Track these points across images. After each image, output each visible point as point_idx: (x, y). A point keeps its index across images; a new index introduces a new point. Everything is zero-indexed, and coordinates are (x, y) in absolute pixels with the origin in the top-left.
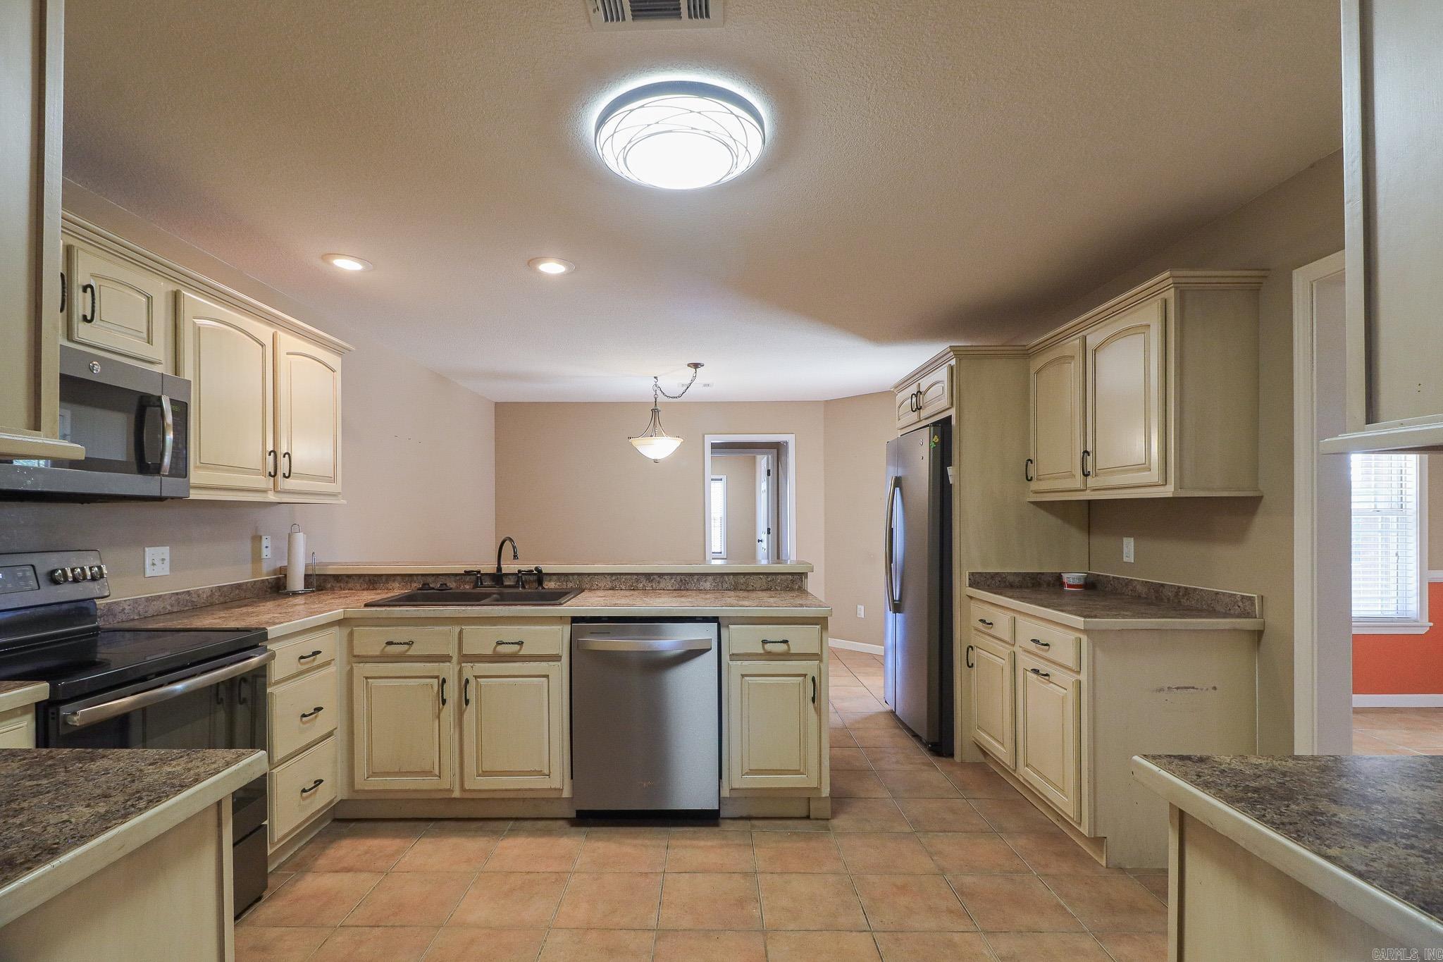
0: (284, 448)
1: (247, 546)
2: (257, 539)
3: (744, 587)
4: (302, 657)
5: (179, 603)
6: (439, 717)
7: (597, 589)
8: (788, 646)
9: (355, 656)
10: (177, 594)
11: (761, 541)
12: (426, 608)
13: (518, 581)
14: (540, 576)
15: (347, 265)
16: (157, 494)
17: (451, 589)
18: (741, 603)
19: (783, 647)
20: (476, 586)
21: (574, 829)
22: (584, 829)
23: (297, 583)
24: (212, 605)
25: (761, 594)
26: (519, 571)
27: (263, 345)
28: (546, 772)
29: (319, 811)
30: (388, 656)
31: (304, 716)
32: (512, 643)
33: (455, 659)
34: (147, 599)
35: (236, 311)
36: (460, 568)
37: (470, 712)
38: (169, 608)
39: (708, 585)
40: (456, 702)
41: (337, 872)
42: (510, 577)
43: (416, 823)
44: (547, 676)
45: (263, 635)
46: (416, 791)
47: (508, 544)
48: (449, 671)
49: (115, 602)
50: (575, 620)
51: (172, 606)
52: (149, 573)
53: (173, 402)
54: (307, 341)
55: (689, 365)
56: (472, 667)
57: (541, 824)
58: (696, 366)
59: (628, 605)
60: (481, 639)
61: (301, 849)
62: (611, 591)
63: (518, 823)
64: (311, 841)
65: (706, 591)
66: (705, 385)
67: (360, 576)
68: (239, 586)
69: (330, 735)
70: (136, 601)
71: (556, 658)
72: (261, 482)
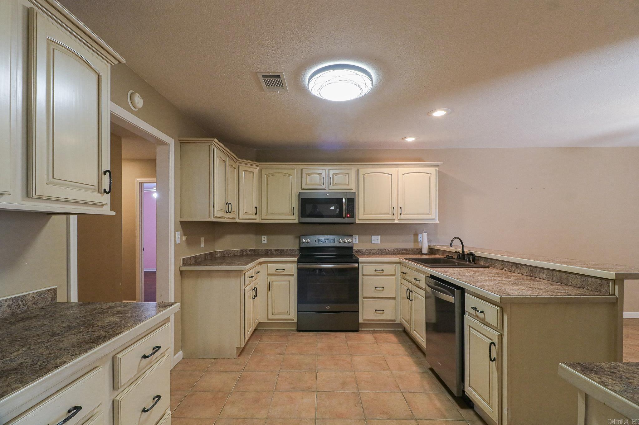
0: (400, 206)
2: (416, 235)
4: (376, 270)
5: (381, 251)
8: (485, 316)
9: (400, 275)
14: (473, 257)
16: (345, 222)
20: (457, 258)
23: (424, 251)
26: (468, 254)
27: (391, 175)
29: (383, 320)
30: (403, 277)
31: (376, 288)
32: (417, 280)
34: (370, 249)
35: (383, 168)
37: (413, 304)
44: (424, 297)
48: (410, 286)
49: (360, 249)
51: (378, 252)
52: (372, 242)
53: (346, 200)
54: (416, 167)
56: (413, 287)
61: (383, 330)
64: (389, 330)
69: (392, 298)
71: (425, 290)
72: (390, 217)
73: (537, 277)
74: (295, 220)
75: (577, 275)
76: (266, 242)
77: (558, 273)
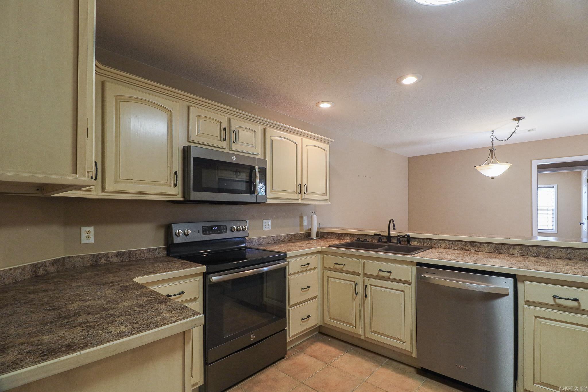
0: (304, 183)
1: (298, 220)
2: (302, 218)
3: (545, 255)
4: (302, 265)
5: (273, 240)
6: (355, 300)
7: (441, 248)
8: (579, 303)
9: (324, 267)
10: (273, 236)
11: (583, 224)
12: (350, 250)
13: (398, 241)
14: (408, 239)
15: (325, 106)
16: (255, 201)
17: (369, 242)
18: (536, 267)
19: (575, 304)
20: (378, 242)
21: (418, 376)
22: (423, 378)
23: (314, 235)
24: (285, 241)
25: (559, 261)
26: (398, 236)
27: (296, 144)
28: (403, 340)
29: (309, 329)
30: (336, 269)
31: (302, 289)
32: (386, 272)
33: (362, 275)
34: (263, 238)
35: (288, 133)
36: (372, 233)
37: (368, 300)
38: (270, 241)
39: (516, 252)
40: (362, 295)
41: (311, 356)
42: (395, 238)
43: (347, 345)
44: (403, 291)
45: (285, 256)
46: (346, 330)
47: (392, 222)
48: (359, 279)
49: (253, 238)
50: (419, 264)
51: (271, 241)
52: (264, 228)
53: (259, 168)
54: (315, 140)
55: (514, 120)
56: (368, 280)
57: (402, 366)
58: (519, 119)
59: (451, 260)
60: (373, 267)
61: (304, 341)
62: (448, 250)
63: (390, 361)
64: (309, 339)
65: (513, 256)
66: (529, 131)
67: (336, 233)
68: (294, 235)
69: (316, 297)
70: (259, 238)
71: (409, 283)
72: (296, 196)
73: (505, 253)
74: (177, 195)
75: (562, 249)
76: (92, 240)
77: (535, 248)
